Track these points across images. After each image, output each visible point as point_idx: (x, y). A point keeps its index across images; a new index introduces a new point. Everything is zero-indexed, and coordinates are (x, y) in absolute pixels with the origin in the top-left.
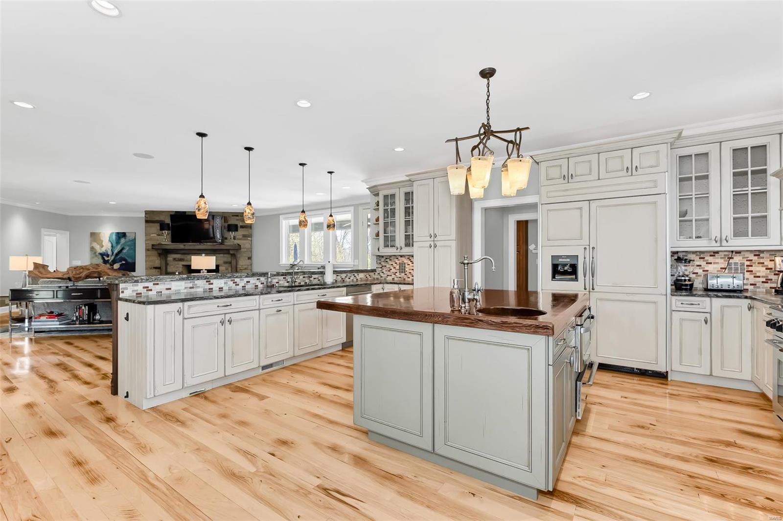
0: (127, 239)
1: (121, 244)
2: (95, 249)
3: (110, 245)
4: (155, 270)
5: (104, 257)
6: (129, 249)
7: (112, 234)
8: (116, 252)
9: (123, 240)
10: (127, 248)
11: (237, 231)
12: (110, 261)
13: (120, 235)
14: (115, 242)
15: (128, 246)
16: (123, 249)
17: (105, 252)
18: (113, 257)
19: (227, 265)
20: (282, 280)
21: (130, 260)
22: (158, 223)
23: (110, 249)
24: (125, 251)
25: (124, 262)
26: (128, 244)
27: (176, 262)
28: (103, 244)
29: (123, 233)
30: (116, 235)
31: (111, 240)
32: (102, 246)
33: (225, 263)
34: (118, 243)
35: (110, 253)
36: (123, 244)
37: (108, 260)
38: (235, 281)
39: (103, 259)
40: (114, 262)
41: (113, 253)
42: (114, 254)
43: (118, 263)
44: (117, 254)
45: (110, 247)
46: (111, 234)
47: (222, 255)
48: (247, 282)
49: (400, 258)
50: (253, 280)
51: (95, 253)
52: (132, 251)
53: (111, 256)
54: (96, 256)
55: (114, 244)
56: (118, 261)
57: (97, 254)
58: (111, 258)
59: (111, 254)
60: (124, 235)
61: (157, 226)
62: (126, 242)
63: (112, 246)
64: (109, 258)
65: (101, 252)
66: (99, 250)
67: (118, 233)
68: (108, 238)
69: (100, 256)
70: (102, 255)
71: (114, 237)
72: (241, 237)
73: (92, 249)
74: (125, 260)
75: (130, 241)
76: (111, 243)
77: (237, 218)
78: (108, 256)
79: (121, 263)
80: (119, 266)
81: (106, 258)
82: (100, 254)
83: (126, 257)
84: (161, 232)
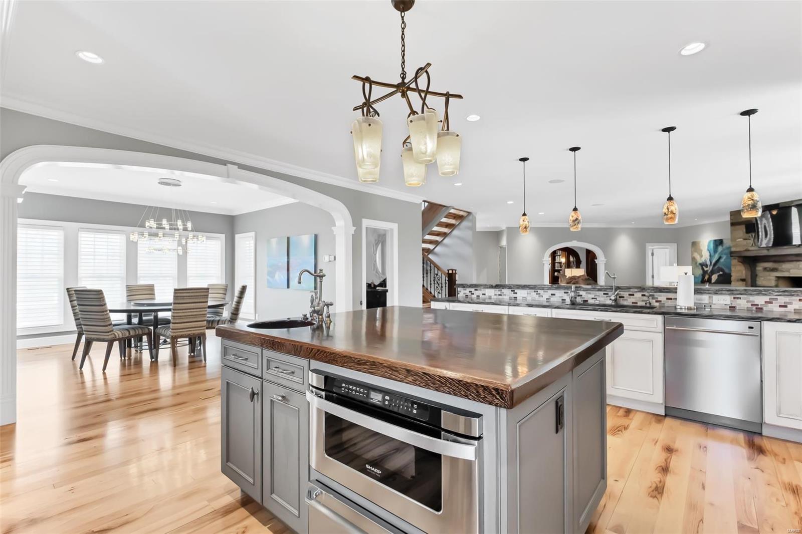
0: (724, 247)
1: (718, 253)
2: (696, 260)
3: (708, 254)
5: (703, 267)
6: (726, 258)
7: (710, 242)
8: (714, 261)
9: (720, 249)
10: (724, 257)
12: (709, 272)
13: (717, 243)
14: (713, 250)
15: (725, 254)
16: (720, 258)
17: (704, 262)
18: (711, 268)
20: (602, 297)
21: (727, 271)
22: (743, 224)
23: (709, 259)
24: (722, 260)
26: (725, 252)
27: (767, 273)
28: (703, 253)
29: (720, 240)
30: (714, 243)
31: (709, 248)
32: (701, 256)
34: (715, 251)
35: (708, 263)
36: (721, 253)
37: (707, 271)
38: (539, 292)
39: (703, 269)
40: (712, 272)
41: (711, 263)
42: (712, 264)
44: (715, 264)
45: (709, 257)
48: (552, 294)
50: (559, 293)
51: (696, 263)
52: (729, 260)
53: (710, 266)
54: (698, 266)
55: (712, 254)
56: (716, 272)
57: (698, 264)
58: (709, 269)
60: (721, 242)
61: (743, 228)
62: (724, 250)
63: (710, 256)
64: (708, 269)
65: (701, 262)
66: (700, 260)
67: (715, 241)
68: (707, 247)
69: (700, 267)
70: (702, 265)
71: (712, 245)
73: (694, 259)
74: (722, 270)
75: (727, 248)
76: (710, 253)
78: (707, 266)
79: (718, 274)
80: (717, 278)
81: (706, 269)
82: (700, 264)
83: (723, 267)
84: (747, 236)
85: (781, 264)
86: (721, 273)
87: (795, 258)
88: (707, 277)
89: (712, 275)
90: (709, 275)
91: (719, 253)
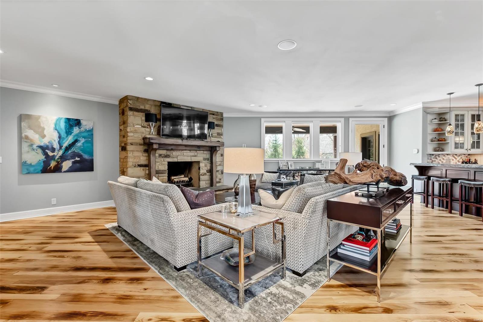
0: (82, 129)
1: (73, 134)
2: (31, 140)
3: (56, 136)
4: (139, 168)
5: (46, 151)
6: (85, 141)
7: (59, 120)
8: (65, 144)
9: (76, 130)
10: (82, 141)
11: (214, 128)
12: (57, 157)
13: (71, 123)
14: (64, 131)
15: (84, 137)
16: (76, 141)
17: (48, 144)
18: (61, 153)
19: (206, 161)
21: (86, 157)
22: (143, 112)
23: (57, 141)
24: (79, 144)
25: (79, 159)
26: (83, 134)
27: (162, 159)
28: (46, 132)
29: (77, 120)
30: (66, 122)
31: (57, 128)
32: (44, 136)
33: (205, 159)
34: (69, 132)
35: (56, 146)
36: (77, 135)
37: (54, 156)
39: (46, 154)
40: (63, 158)
41: (61, 147)
42: (64, 148)
43: (69, 160)
44: (67, 149)
45: (57, 139)
46: (57, 120)
47: (202, 152)
49: (446, 156)
51: (31, 145)
52: (89, 145)
53: (59, 151)
54: (34, 150)
55: (63, 134)
56: (69, 157)
57: (35, 147)
58: (58, 154)
59: (58, 147)
60: (78, 123)
61: (142, 116)
62: (80, 132)
63: (60, 137)
64: (55, 154)
65: (42, 144)
66: (38, 141)
67: (68, 120)
68: (53, 126)
69: (40, 151)
70: (43, 149)
71: (63, 125)
72: (216, 135)
73: (26, 139)
74: (80, 156)
75: (86, 131)
76: (58, 132)
77: (214, 116)
78: (53, 150)
79: (73, 160)
80: (71, 165)
81: (51, 154)
82: (41, 147)
83: (81, 152)
84: (146, 124)
85: (172, 151)
86: (77, 159)
87: (185, 148)
88: (53, 164)
89: (62, 162)
90: (58, 162)
91: (74, 136)
